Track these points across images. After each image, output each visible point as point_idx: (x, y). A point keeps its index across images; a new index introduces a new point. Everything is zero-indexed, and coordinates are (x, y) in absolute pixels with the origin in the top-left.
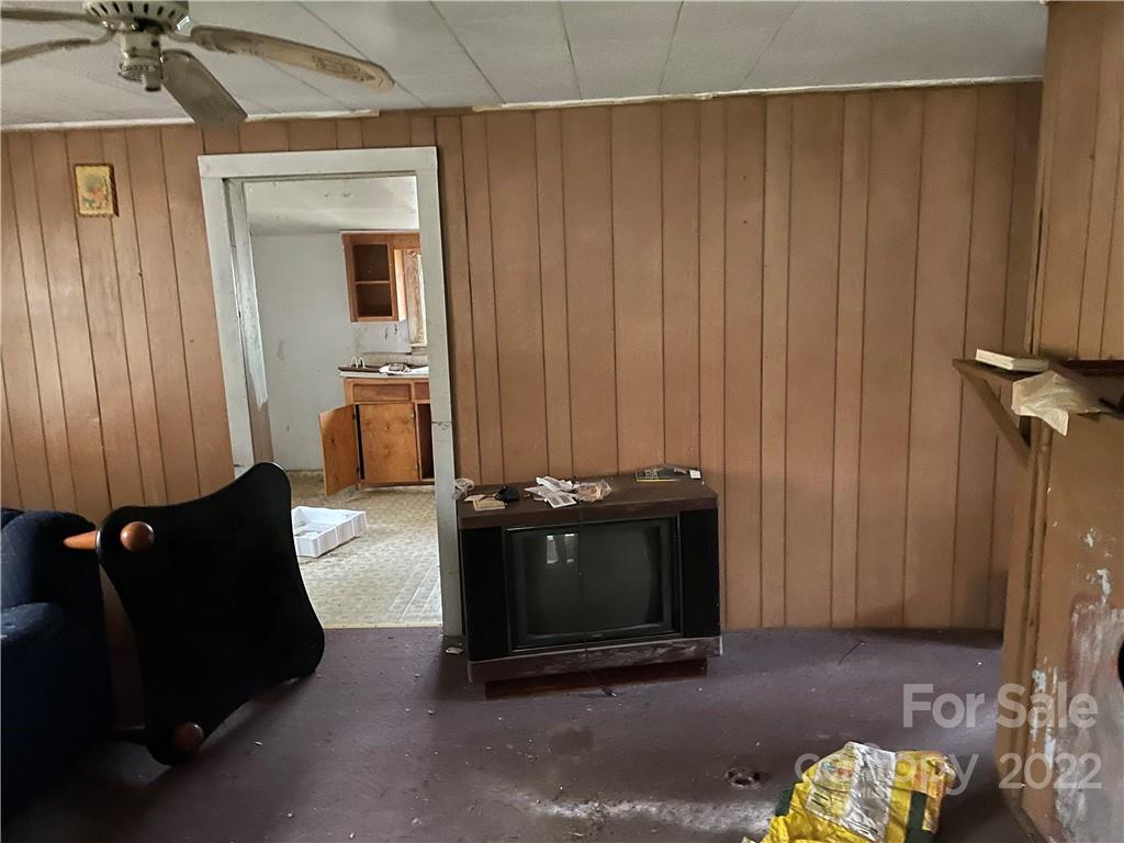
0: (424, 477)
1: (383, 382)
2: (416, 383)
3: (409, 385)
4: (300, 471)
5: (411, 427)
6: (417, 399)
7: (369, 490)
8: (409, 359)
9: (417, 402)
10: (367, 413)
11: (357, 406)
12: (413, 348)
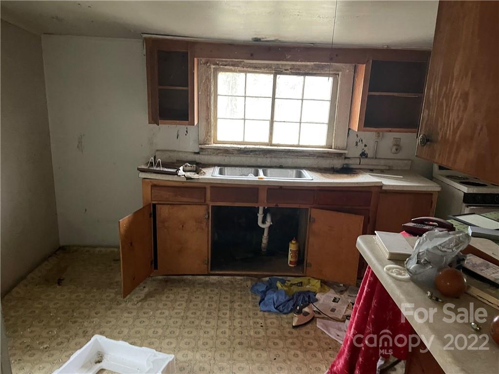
0: (211, 270)
1: (181, 185)
2: (211, 187)
3: (205, 188)
4: (95, 247)
5: (204, 225)
6: (212, 201)
7: (160, 277)
8: (197, 158)
9: (211, 204)
10: (163, 211)
11: (154, 205)
12: (201, 148)
